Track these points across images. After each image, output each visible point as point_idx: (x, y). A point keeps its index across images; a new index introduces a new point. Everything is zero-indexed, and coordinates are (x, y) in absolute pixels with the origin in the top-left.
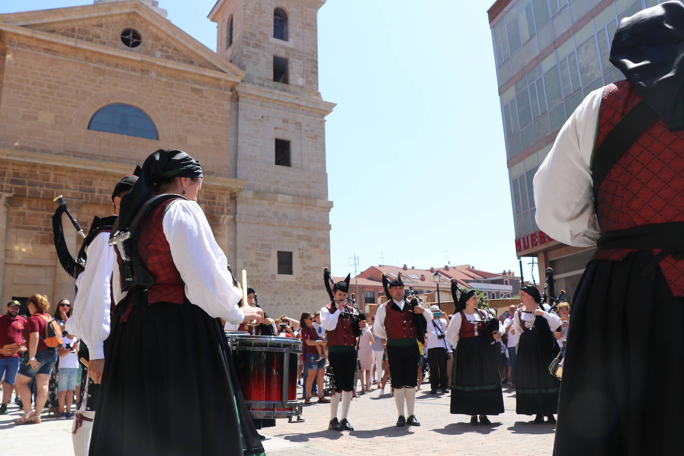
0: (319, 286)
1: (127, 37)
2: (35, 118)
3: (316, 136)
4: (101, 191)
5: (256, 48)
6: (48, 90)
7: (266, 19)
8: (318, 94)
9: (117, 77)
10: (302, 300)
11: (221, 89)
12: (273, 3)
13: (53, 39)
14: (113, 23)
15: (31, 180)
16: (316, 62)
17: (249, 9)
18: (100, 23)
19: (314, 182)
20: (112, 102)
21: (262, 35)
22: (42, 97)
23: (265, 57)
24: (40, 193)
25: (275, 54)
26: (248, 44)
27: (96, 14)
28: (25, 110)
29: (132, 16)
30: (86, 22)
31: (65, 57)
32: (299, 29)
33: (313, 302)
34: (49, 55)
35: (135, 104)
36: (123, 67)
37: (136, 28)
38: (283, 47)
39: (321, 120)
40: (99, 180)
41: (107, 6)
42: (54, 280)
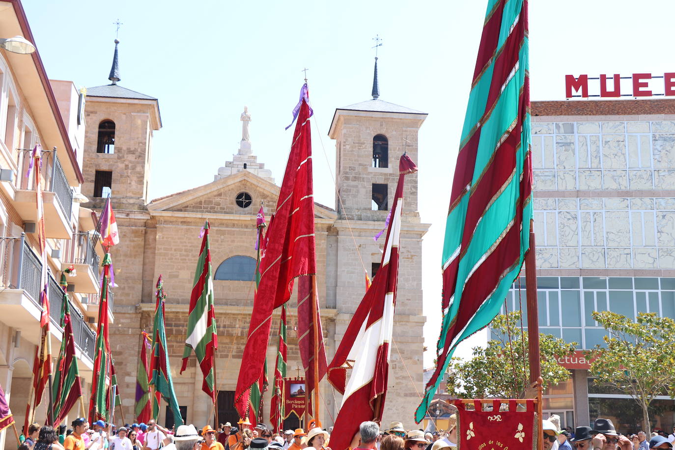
0: (411, 394)
1: (240, 200)
2: (177, 276)
3: (412, 256)
4: (224, 327)
5: (355, 181)
6: (185, 253)
7: (365, 150)
8: (416, 215)
9: (234, 235)
10: (394, 406)
11: (319, 231)
12: (372, 132)
13: (187, 215)
14: (229, 190)
15: (176, 322)
16: (416, 182)
17: (348, 145)
18: (219, 192)
19: (410, 300)
20: (230, 256)
21: (361, 167)
22: (181, 260)
23: (365, 187)
24: (182, 331)
25: (374, 183)
26: (347, 179)
27: (216, 188)
28: (170, 271)
29: (243, 182)
30: (209, 195)
31: (195, 226)
32: (399, 152)
33: (404, 408)
34: (185, 227)
35: (248, 255)
36: (238, 226)
37: (247, 191)
38: (381, 174)
39: (419, 240)
40: (223, 318)
41: (223, 181)
42: (194, 393)
